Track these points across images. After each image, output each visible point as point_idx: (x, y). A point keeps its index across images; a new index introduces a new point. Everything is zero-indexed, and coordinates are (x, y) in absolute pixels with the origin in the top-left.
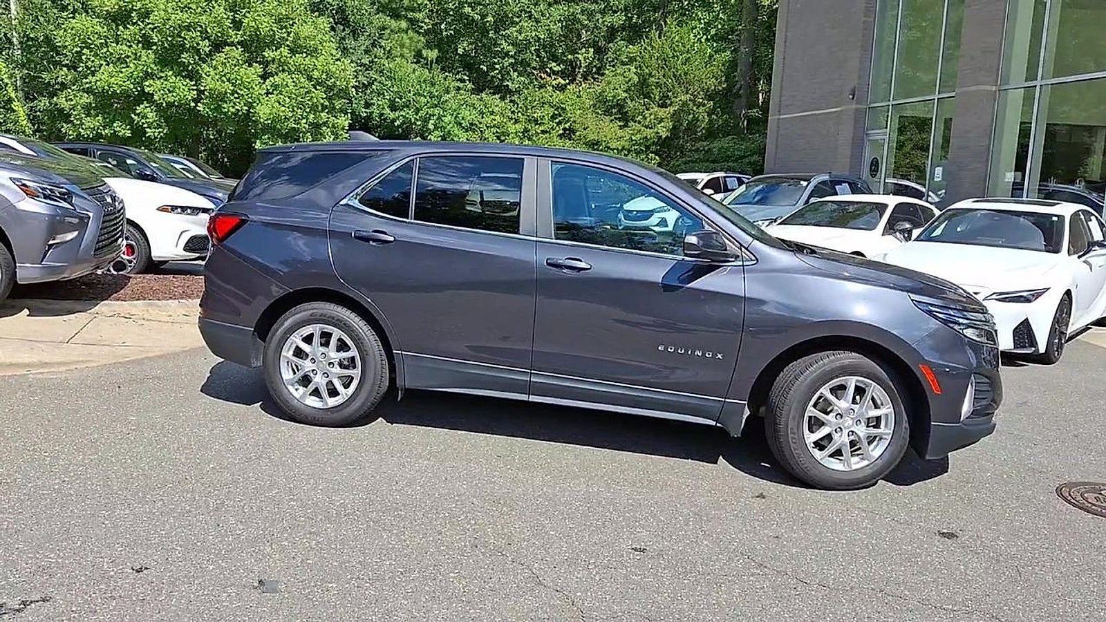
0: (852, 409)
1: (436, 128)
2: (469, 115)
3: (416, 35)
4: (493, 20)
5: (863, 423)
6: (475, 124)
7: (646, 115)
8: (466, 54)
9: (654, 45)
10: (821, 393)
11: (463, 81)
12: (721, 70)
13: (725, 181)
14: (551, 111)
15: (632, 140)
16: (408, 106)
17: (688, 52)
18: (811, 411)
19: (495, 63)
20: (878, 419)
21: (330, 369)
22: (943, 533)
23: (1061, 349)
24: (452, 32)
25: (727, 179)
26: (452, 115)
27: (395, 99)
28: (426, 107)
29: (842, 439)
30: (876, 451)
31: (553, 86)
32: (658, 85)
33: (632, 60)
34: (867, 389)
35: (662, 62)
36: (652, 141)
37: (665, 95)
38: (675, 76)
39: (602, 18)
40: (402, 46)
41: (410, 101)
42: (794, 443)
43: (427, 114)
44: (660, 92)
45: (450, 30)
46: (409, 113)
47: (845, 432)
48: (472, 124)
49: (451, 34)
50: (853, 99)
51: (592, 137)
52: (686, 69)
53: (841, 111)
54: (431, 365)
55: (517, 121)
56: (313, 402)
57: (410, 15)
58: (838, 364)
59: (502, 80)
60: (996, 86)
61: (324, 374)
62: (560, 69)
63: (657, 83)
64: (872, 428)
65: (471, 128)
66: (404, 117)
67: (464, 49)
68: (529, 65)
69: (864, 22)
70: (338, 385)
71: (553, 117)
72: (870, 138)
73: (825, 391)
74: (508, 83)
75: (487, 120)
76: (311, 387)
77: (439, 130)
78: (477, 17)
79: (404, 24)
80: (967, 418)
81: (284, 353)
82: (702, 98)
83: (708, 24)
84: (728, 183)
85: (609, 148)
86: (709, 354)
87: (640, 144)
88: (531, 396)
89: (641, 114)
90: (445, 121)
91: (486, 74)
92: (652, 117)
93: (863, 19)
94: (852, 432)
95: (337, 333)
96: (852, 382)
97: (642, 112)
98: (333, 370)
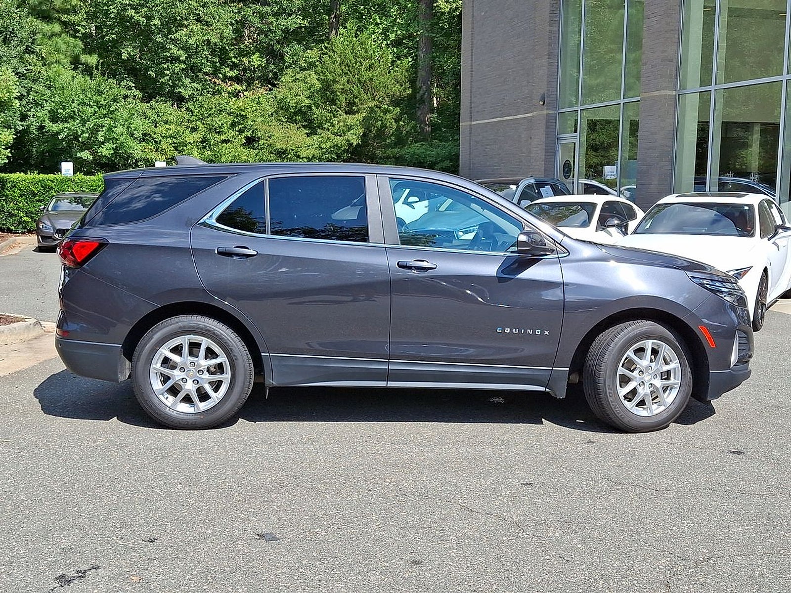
0: (650, 366)
1: (107, 140)
2: (140, 125)
3: (72, 40)
4: (160, 24)
5: (658, 377)
6: (149, 134)
7: (334, 122)
8: (131, 59)
9: (336, 50)
10: (628, 355)
11: (129, 88)
12: (405, 76)
14: (230, 119)
15: (322, 148)
16: (72, 118)
17: (371, 57)
18: (621, 370)
19: (165, 69)
20: (668, 372)
21: (199, 376)
22: (733, 452)
23: (763, 318)
24: (114, 36)
26: (124, 125)
27: (57, 110)
28: (93, 118)
29: (645, 391)
30: (670, 398)
31: (229, 93)
32: (343, 91)
33: (311, 66)
34: (659, 349)
35: (345, 68)
36: (342, 149)
37: (351, 101)
38: (360, 82)
39: (276, 22)
40: (58, 51)
41: (74, 112)
42: (610, 396)
43: (95, 125)
44: (346, 99)
45: (112, 34)
46: (75, 125)
47: (647, 385)
48: (145, 135)
49: (113, 38)
50: (543, 104)
51: (280, 145)
52: (371, 75)
53: (532, 116)
54: (292, 363)
55: (194, 130)
56: (184, 408)
57: (64, 18)
58: (638, 331)
59: (174, 86)
60: (676, 90)
61: (193, 381)
62: (234, 75)
63: (342, 89)
64: (664, 380)
65: (144, 139)
66: (69, 129)
67: (129, 54)
68: (200, 71)
69: (550, 32)
70: (209, 389)
71: (233, 125)
72: (561, 142)
73: (630, 353)
74: (180, 90)
75: (161, 129)
76: (181, 395)
77: (111, 142)
78: (143, 20)
79: (57, 28)
80: (734, 365)
81: (153, 365)
82: (387, 105)
83: (386, 30)
85: (298, 157)
86: (538, 332)
87: (331, 152)
88: (388, 382)
89: (328, 121)
90: (117, 132)
91: (155, 80)
92: (341, 124)
93: (548, 28)
94: (651, 384)
95: (205, 342)
96: (649, 344)
97: (330, 120)
98: (203, 376)
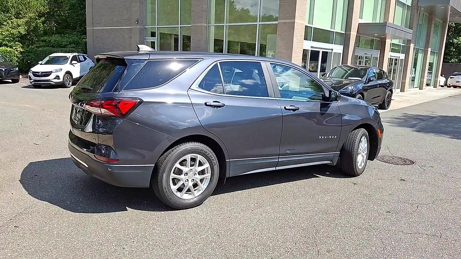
13: (79, 57)
21: (195, 177)
25: (79, 56)
36: (16, 35)
37: (18, 12)
50: (138, 23)
53: (131, 28)
60: (207, 24)
61: (191, 180)
72: (147, 41)
76: (186, 189)
84: (80, 58)
86: (333, 137)
88: (276, 168)
92: (16, 23)
95: (199, 157)
